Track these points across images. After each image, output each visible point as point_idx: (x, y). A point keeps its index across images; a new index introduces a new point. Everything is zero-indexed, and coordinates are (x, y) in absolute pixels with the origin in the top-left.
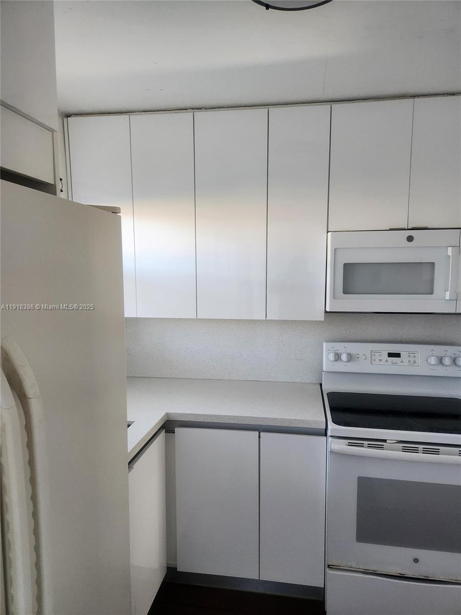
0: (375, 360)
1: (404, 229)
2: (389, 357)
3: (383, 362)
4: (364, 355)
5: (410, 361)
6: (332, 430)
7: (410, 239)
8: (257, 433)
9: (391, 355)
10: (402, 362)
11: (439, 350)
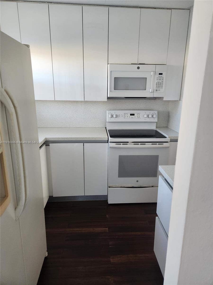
0: (125, 117)
1: (136, 64)
2: (130, 115)
3: (128, 117)
4: (122, 115)
5: (137, 117)
6: (110, 139)
7: (138, 68)
8: (83, 143)
9: (131, 115)
10: (135, 117)
11: (148, 112)
